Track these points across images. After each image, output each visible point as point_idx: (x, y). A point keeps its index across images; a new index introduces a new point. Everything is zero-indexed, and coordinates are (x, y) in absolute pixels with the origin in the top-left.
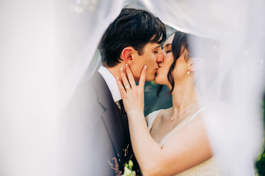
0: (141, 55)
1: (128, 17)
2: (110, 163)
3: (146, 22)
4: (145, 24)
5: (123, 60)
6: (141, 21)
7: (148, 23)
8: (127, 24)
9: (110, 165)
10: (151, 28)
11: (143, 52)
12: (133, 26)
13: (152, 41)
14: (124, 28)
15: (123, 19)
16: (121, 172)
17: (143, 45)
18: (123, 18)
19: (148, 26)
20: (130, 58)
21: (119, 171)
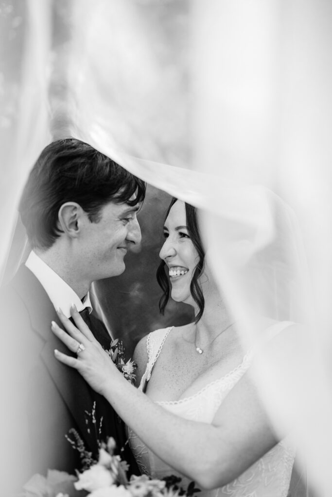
0: (96, 222)
1: (74, 153)
2: (69, 440)
3: (107, 164)
4: (104, 167)
5: (62, 232)
6: (97, 161)
7: (110, 166)
8: (69, 165)
9: (69, 443)
10: (115, 175)
11: (99, 217)
12: (81, 167)
13: (117, 200)
14: (65, 171)
15: (64, 155)
16: (90, 454)
17: (99, 204)
18: (64, 153)
19: (110, 171)
20: (74, 227)
21: (86, 452)
